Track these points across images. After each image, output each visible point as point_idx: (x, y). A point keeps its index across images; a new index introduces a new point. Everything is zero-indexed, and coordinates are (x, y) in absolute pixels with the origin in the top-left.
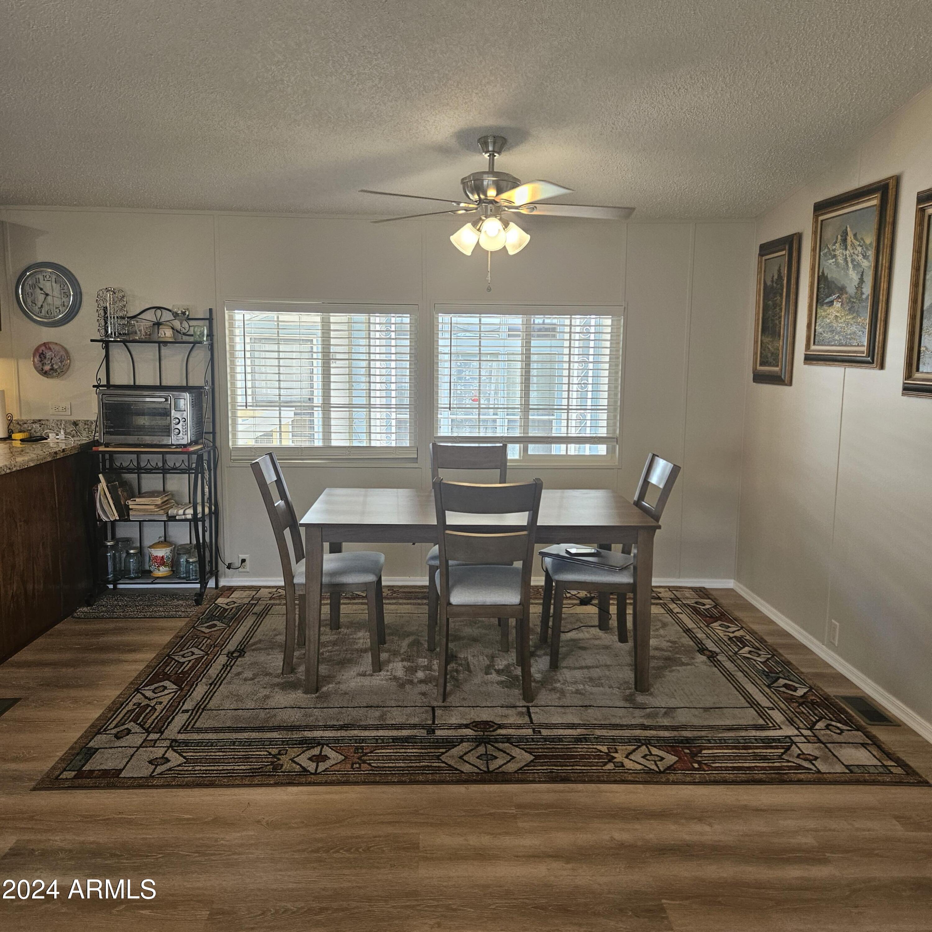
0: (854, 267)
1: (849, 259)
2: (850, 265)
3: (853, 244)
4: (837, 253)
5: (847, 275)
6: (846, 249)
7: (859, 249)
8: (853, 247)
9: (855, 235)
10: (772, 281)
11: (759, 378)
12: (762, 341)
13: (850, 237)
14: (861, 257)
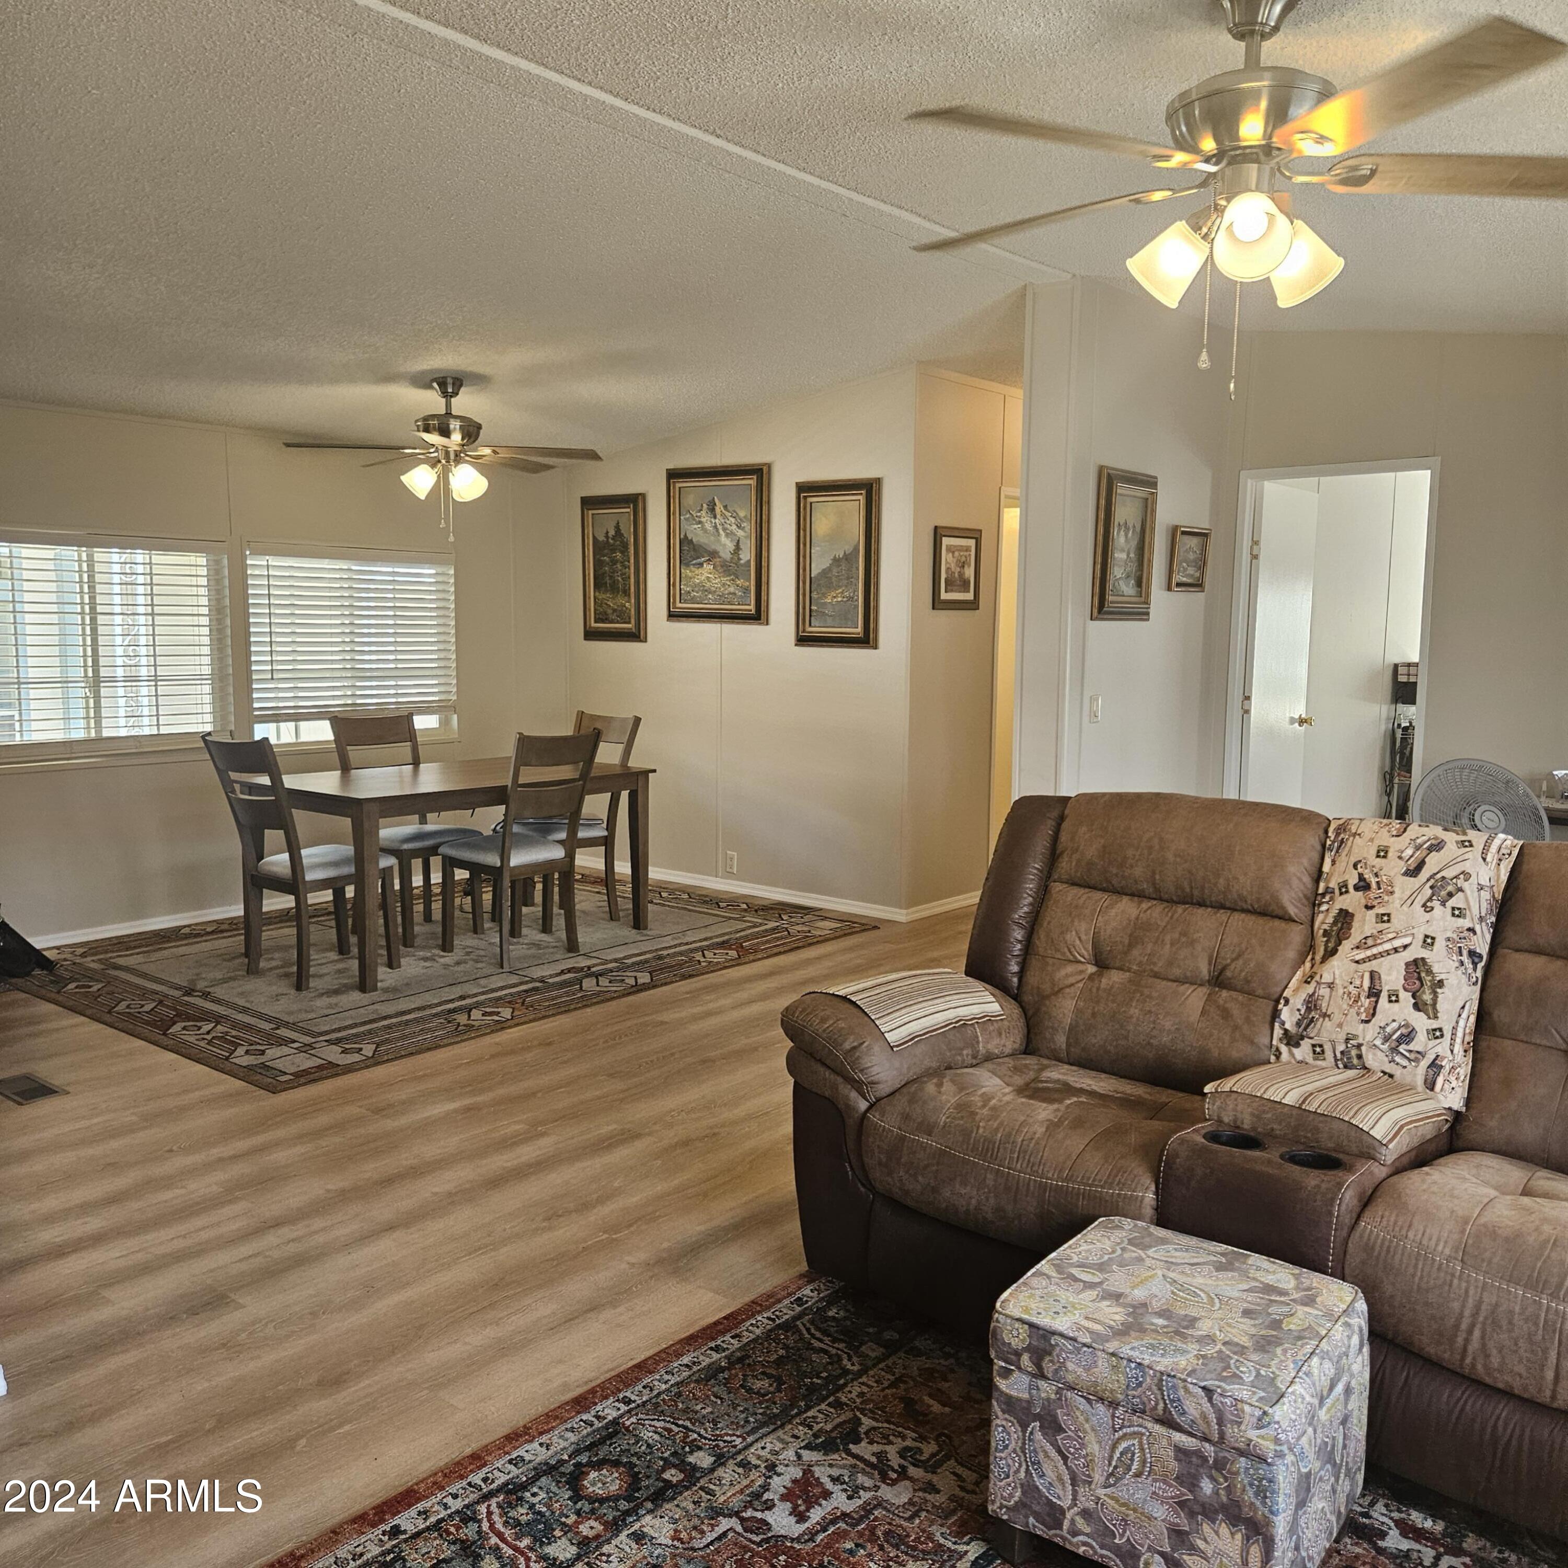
0: (727, 535)
1: (720, 527)
2: (721, 532)
3: (722, 514)
4: (703, 520)
5: (719, 541)
6: (715, 517)
7: (733, 520)
8: (725, 517)
9: (725, 507)
10: (607, 537)
11: (591, 635)
12: (595, 598)
13: (719, 508)
14: (734, 527)
